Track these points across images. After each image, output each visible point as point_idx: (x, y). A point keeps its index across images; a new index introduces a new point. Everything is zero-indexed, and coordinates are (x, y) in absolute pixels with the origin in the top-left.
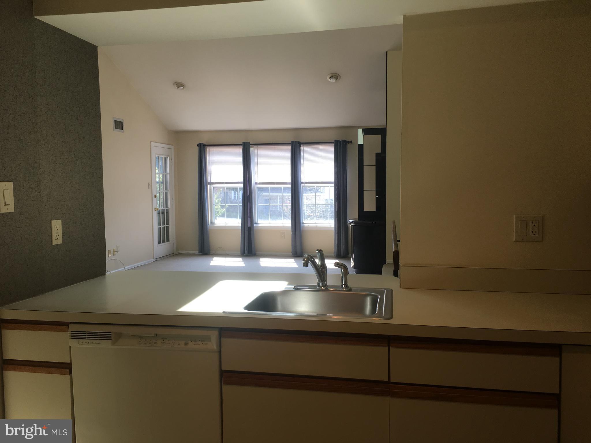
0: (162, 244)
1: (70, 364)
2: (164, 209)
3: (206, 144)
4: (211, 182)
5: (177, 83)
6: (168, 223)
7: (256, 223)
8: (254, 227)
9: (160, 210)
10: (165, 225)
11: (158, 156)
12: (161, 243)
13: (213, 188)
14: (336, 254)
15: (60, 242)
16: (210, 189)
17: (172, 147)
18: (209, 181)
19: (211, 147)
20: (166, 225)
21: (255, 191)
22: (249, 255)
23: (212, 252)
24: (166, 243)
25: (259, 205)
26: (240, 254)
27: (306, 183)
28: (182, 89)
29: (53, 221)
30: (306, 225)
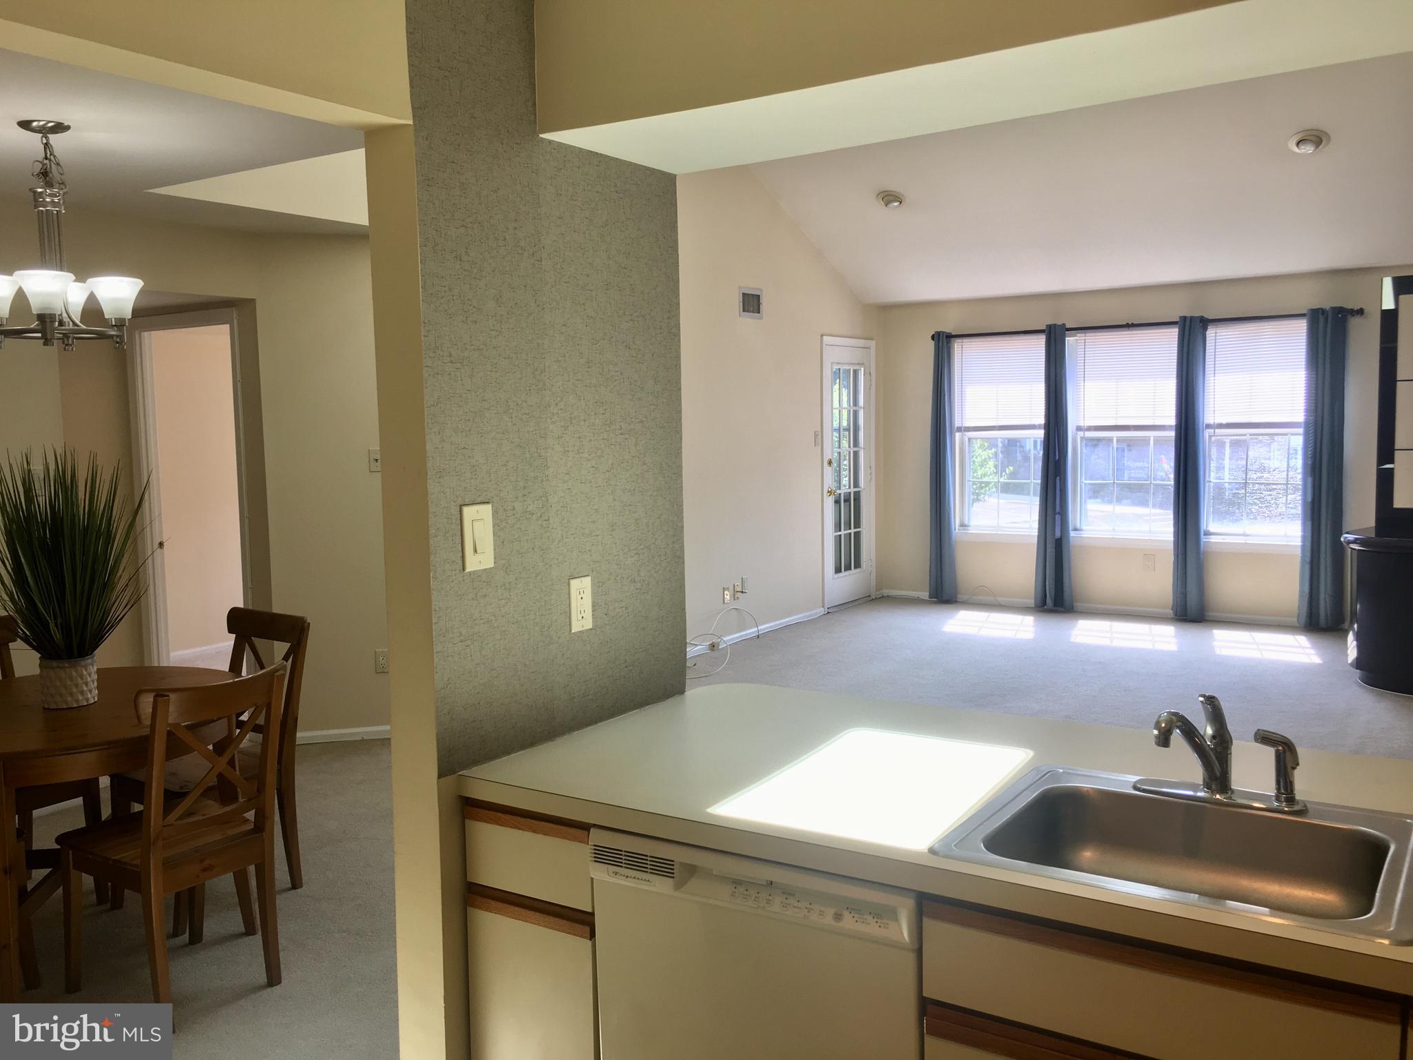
0: (843, 574)
1: (592, 914)
2: (849, 490)
3: (953, 334)
4: (964, 425)
5: (885, 193)
6: (857, 525)
7: (1075, 530)
8: (1071, 539)
9: (840, 494)
10: (850, 529)
11: (838, 367)
12: (841, 571)
13: (969, 439)
14: (1303, 618)
15: (588, 624)
16: (962, 443)
17: (872, 344)
18: (957, 423)
19: (966, 340)
20: (855, 528)
21: (1075, 449)
22: (1056, 608)
23: (960, 597)
24: (853, 571)
25: (1085, 484)
26: (1033, 606)
27: (1221, 426)
28: (897, 207)
29: (573, 582)
30: (1213, 539)
